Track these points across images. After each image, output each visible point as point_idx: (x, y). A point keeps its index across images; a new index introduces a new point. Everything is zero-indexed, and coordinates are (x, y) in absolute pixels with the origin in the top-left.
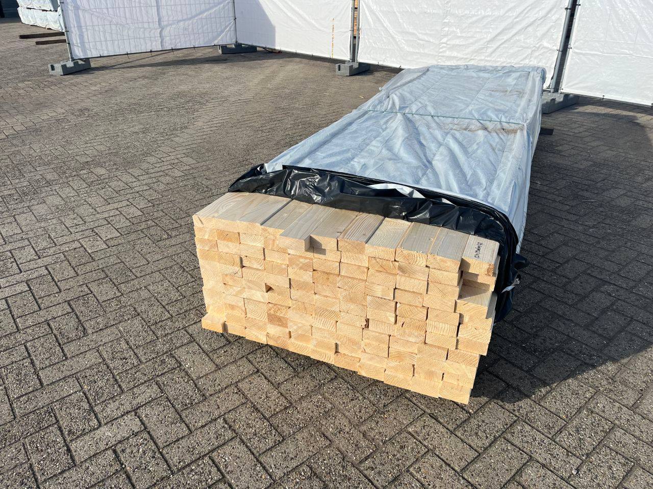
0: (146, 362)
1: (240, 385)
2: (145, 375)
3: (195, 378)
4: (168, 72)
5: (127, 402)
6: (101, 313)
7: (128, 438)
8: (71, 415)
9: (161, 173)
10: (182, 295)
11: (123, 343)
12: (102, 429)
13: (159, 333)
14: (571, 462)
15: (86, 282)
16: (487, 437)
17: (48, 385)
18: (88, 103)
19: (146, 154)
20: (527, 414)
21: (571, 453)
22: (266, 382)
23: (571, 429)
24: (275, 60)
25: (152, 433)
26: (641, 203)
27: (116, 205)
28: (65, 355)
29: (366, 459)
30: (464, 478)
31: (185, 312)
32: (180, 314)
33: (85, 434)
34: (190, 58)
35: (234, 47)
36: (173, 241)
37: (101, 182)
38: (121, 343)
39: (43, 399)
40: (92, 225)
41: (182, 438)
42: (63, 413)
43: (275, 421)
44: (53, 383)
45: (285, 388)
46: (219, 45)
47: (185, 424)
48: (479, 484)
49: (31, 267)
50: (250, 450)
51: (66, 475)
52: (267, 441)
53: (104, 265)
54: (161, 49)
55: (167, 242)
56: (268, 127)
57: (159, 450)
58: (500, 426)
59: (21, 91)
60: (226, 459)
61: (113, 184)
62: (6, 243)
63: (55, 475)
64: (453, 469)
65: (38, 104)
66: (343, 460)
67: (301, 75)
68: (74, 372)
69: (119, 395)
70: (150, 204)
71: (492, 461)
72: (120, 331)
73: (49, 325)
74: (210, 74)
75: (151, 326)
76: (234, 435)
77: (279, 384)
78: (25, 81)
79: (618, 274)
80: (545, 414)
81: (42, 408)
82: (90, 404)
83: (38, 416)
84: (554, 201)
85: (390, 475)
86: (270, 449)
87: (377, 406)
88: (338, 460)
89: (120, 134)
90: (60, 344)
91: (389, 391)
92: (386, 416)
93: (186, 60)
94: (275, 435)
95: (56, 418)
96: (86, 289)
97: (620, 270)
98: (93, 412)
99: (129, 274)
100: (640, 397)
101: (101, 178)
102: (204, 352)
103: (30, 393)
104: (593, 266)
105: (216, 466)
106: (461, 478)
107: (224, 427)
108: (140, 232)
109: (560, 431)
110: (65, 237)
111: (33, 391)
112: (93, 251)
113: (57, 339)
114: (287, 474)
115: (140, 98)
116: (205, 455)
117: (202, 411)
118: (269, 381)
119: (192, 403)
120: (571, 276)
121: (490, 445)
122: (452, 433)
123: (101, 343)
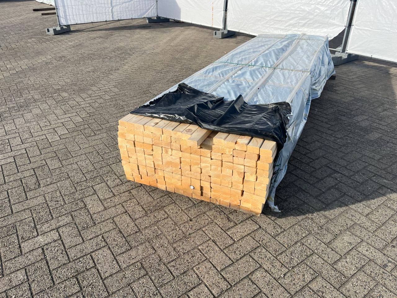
0: (68, 204)
1: (115, 219)
2: (66, 210)
3: (92, 214)
4: (114, 35)
5: (54, 224)
6: (50, 176)
7: (51, 243)
8: (24, 229)
9: (98, 97)
10: (95, 168)
11: (58, 192)
12: (38, 237)
13: (78, 188)
14: (282, 270)
15: (45, 158)
16: (240, 254)
17: (15, 213)
18: (65, 53)
19: (92, 85)
20: (266, 243)
21: (284, 265)
22: (129, 218)
23: (288, 252)
24: (180, 27)
25: (64, 241)
26: (375, 124)
27: (69, 115)
28: (27, 198)
29: (172, 261)
30: (221, 274)
31: (94, 177)
32: (92, 178)
33: (29, 239)
34: (130, 25)
35: (156, 18)
36: (96, 137)
37: (64, 101)
38: (57, 192)
39: (11, 220)
40: (54, 126)
41: (78, 244)
42: (20, 228)
43: (128, 239)
44: (18, 212)
45: (139, 222)
46: (147, 18)
47: (82, 237)
48: (228, 278)
49: (18, 149)
50: (112, 253)
51: (17, 259)
52: (122, 249)
53: (56, 149)
54: (112, 20)
55: (93, 138)
56: (165, 70)
57: (65, 249)
58: (249, 249)
59: (29, 45)
60: (99, 256)
61: (70, 103)
62: (6, 135)
63: (11, 259)
64: (217, 269)
65: (37, 53)
66: (160, 261)
67: (193, 38)
68: (30, 206)
69: (51, 220)
70: (88, 115)
71: (239, 267)
72: (58, 186)
73: (21, 181)
74: (138, 36)
75: (74, 184)
76: (106, 244)
77: (136, 219)
78: (32, 38)
79: (346, 168)
80: (276, 244)
81: (11, 224)
82: (35, 224)
83: (7, 229)
84: (322, 122)
85: (182, 270)
86: (123, 253)
87: (185, 234)
88: (157, 261)
89: (79, 72)
90: (25, 192)
91: (194, 226)
92: (188, 240)
93: (127, 26)
94: (127, 246)
95: (16, 230)
96: (44, 162)
97: (347, 165)
98: (36, 228)
99: (69, 155)
100: (334, 239)
101: (65, 99)
102: (100, 200)
103: (5, 216)
104: (332, 162)
105: (93, 260)
106: (219, 274)
107: (101, 240)
108: (79, 131)
109: (281, 253)
110: (38, 132)
111: (8, 216)
112: (52, 141)
113: (24, 189)
114: (128, 266)
115: (96, 50)
116: (88, 254)
117: (92, 231)
118: (131, 217)
119: (87, 227)
120: (317, 167)
121: (241, 258)
122: (222, 251)
123: (46, 192)
